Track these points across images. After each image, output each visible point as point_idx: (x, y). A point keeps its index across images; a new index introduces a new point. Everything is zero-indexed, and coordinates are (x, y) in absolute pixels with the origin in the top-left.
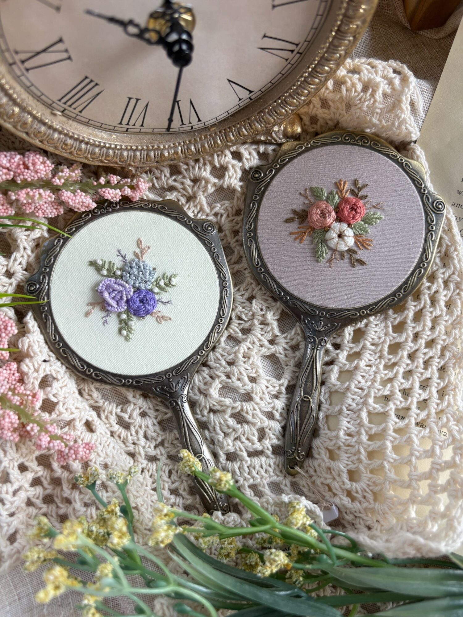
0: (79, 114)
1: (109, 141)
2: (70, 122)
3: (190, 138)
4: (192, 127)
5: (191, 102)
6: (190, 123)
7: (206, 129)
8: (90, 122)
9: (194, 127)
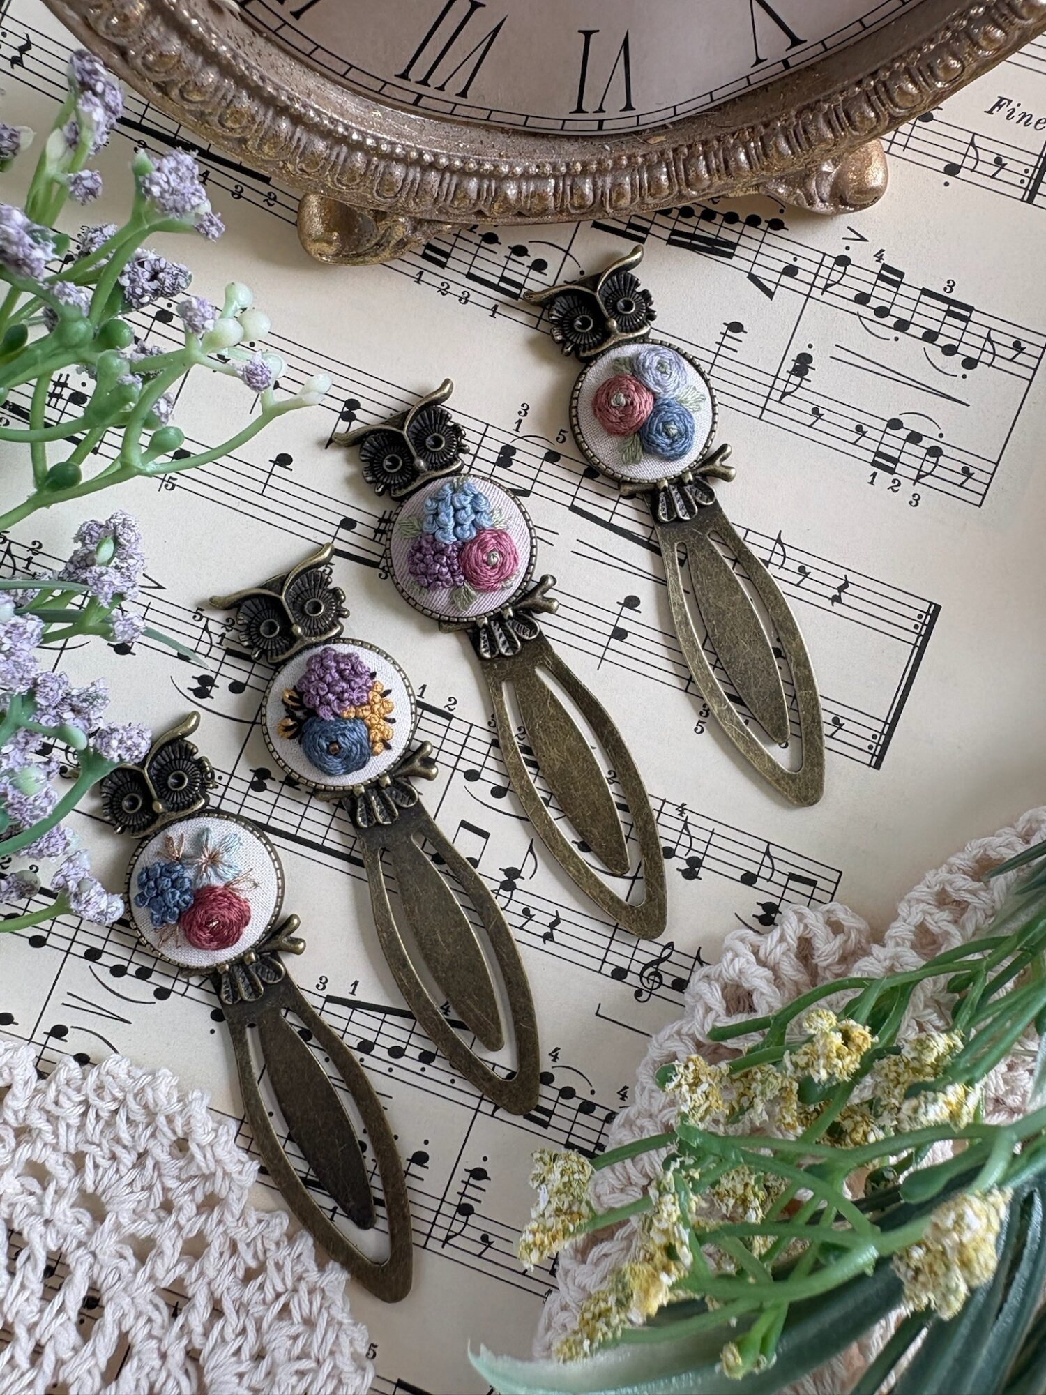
0: (291, 20)
1: (361, 123)
2: (260, 42)
3: (587, 158)
4: (601, 122)
5: (626, 44)
6: (601, 110)
7: (637, 135)
8: (318, 55)
9: (606, 125)
